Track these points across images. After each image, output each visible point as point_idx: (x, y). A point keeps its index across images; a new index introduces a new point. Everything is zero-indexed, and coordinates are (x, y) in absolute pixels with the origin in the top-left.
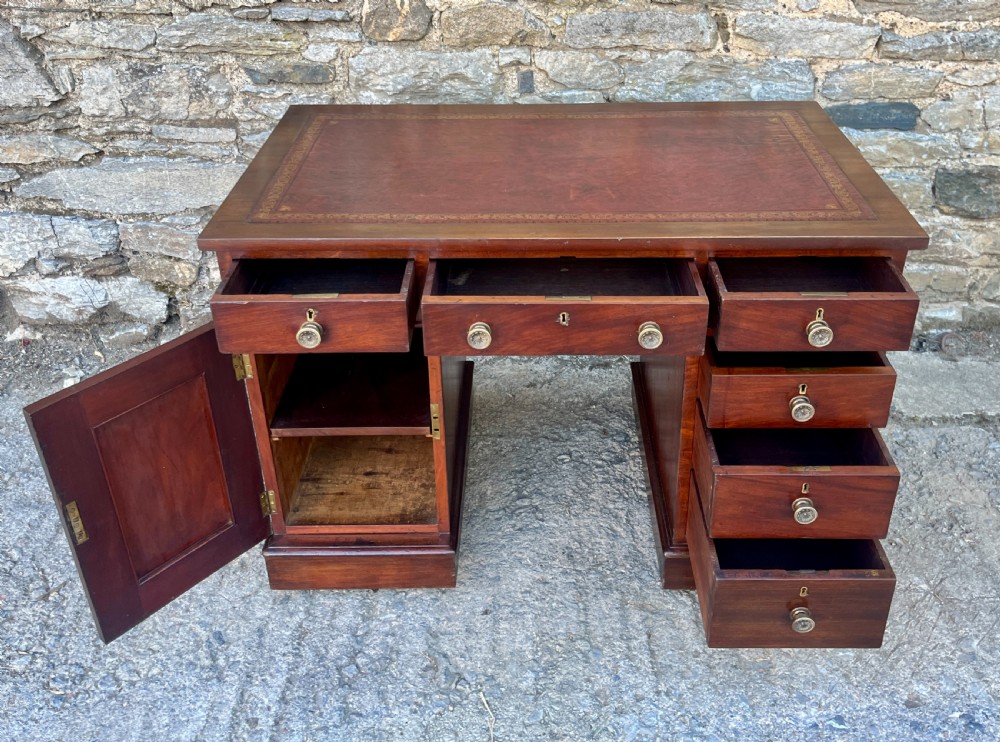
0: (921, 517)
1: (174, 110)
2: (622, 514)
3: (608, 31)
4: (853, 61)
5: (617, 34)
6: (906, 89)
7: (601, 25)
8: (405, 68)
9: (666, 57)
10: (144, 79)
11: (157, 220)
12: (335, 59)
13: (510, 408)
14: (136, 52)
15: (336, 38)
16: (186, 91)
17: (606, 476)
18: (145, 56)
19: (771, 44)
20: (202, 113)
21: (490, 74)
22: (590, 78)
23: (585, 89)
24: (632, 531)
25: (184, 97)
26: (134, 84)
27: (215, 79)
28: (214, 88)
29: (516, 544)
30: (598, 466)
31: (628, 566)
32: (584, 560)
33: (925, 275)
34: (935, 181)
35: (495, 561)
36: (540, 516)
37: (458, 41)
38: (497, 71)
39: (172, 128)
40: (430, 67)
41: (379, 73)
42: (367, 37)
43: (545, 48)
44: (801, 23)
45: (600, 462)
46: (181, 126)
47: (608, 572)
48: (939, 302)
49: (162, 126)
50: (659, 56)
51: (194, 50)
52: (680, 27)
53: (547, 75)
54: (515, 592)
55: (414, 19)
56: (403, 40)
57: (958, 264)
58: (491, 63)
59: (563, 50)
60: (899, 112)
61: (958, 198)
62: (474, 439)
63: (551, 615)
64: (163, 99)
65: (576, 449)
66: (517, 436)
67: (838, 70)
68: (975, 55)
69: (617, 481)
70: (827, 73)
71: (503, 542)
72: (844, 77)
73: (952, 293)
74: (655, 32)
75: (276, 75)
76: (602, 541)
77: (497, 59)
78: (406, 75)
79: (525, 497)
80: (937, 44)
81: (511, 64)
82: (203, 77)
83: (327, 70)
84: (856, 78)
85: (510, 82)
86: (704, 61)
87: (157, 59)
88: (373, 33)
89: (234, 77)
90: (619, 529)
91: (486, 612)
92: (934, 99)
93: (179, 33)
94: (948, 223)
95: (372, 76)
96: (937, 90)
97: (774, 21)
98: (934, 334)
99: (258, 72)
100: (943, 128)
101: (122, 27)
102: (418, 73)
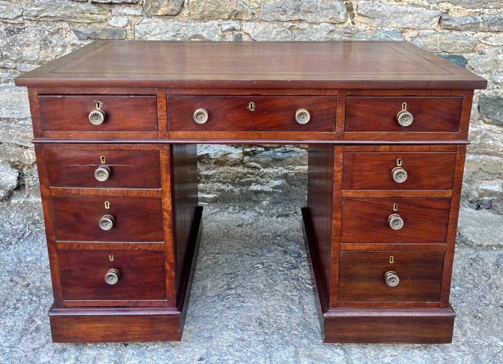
0: (493, 302)
1: (31, 55)
2: (296, 298)
3: (285, 11)
4: (426, 31)
5: (290, 13)
6: (458, 47)
7: (281, 7)
8: (168, 31)
9: (318, 27)
10: (14, 36)
11: (15, 123)
12: (127, 26)
13: (225, 238)
14: (10, 19)
15: (128, 13)
16: (39, 44)
17: (286, 276)
18: (15, 22)
19: (379, 20)
20: (47, 57)
21: (217, 36)
22: (275, 38)
24: (302, 309)
25: (37, 47)
26: (8, 38)
27: (56, 37)
28: (55, 42)
29: (224, 316)
30: (280, 271)
31: (300, 330)
32: (270, 326)
33: (478, 162)
34: (479, 102)
35: (210, 326)
36: (242, 299)
37: (199, 16)
38: (221, 34)
39: (28, 65)
40: (182, 30)
41: (152, 34)
42: (146, 13)
43: (248, 21)
44: (395, 7)
45: (282, 269)
46: (34, 64)
47: (286, 334)
48: (487, 180)
49: (23, 65)
50: (315, 26)
51: (45, 19)
52: (326, 9)
53: (250, 37)
54: (222, 346)
55: (173, 2)
56: (167, 15)
57: (497, 155)
58: (217, 30)
59: (259, 22)
60: (455, 61)
61: (494, 114)
62: (202, 255)
63: (246, 361)
64: (25, 48)
65: (267, 261)
66: (229, 254)
67: (418, 35)
68: (496, 28)
69: (293, 279)
70: (412, 37)
71: (216, 315)
72: (422, 39)
73: (495, 174)
74: (312, 12)
75: (92, 34)
76: (283, 315)
77: (221, 27)
78: (168, 35)
79: (232, 289)
80: (473, 21)
81: (229, 30)
82: (49, 35)
83: (122, 31)
84: (429, 40)
86: (340, 30)
87: (22, 24)
88: (149, 10)
89: (67, 36)
90: (294, 307)
91: (201, 359)
92: (474, 54)
93: (37, 9)
94: (489, 129)
95: (148, 36)
96: (475, 48)
97: (379, 6)
98: (486, 200)
99: (80, 32)
100: (481, 71)
101: (4, 5)
102: (175, 34)
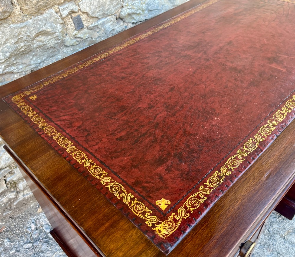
8: (7, 40)
21: (59, 25)
23: (107, 16)
37: (34, 9)
38: (62, 22)
40: (23, 33)
53: (88, 14)
58: (57, 18)
77: (59, 14)
78: (8, 44)
81: (68, 14)
85: (69, 26)
102: (16, 40)
